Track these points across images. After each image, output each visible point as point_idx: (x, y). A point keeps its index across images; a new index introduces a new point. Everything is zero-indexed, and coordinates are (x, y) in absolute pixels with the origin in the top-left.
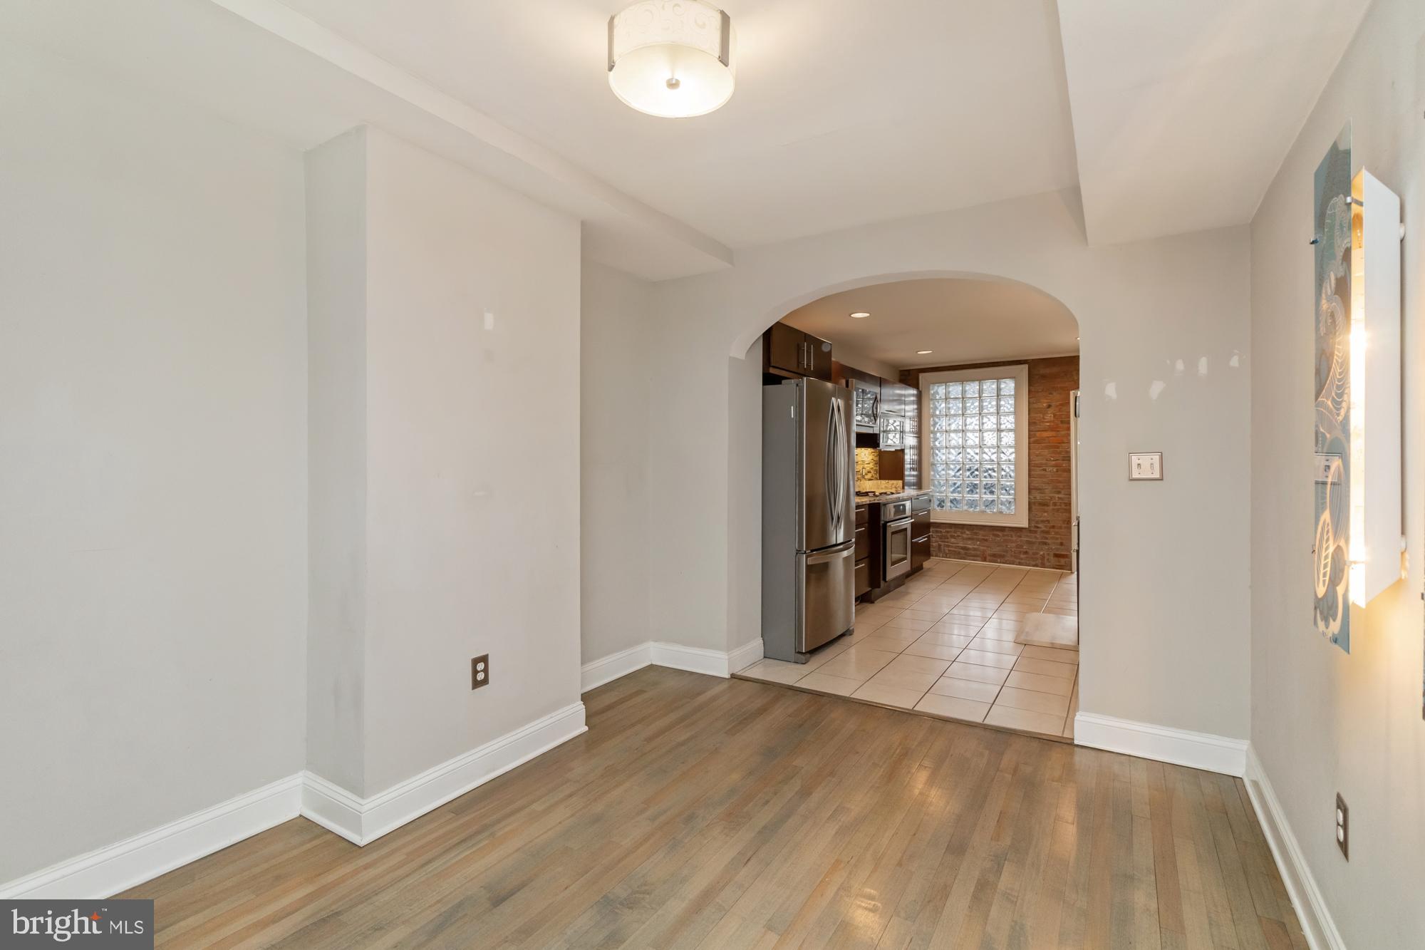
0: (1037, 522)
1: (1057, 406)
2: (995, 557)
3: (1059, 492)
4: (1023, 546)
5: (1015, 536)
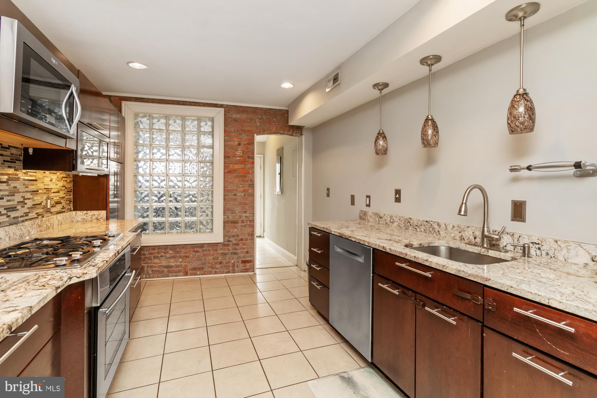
0: (230, 237)
1: (245, 145)
2: (195, 270)
3: (246, 212)
4: (219, 257)
5: (212, 250)
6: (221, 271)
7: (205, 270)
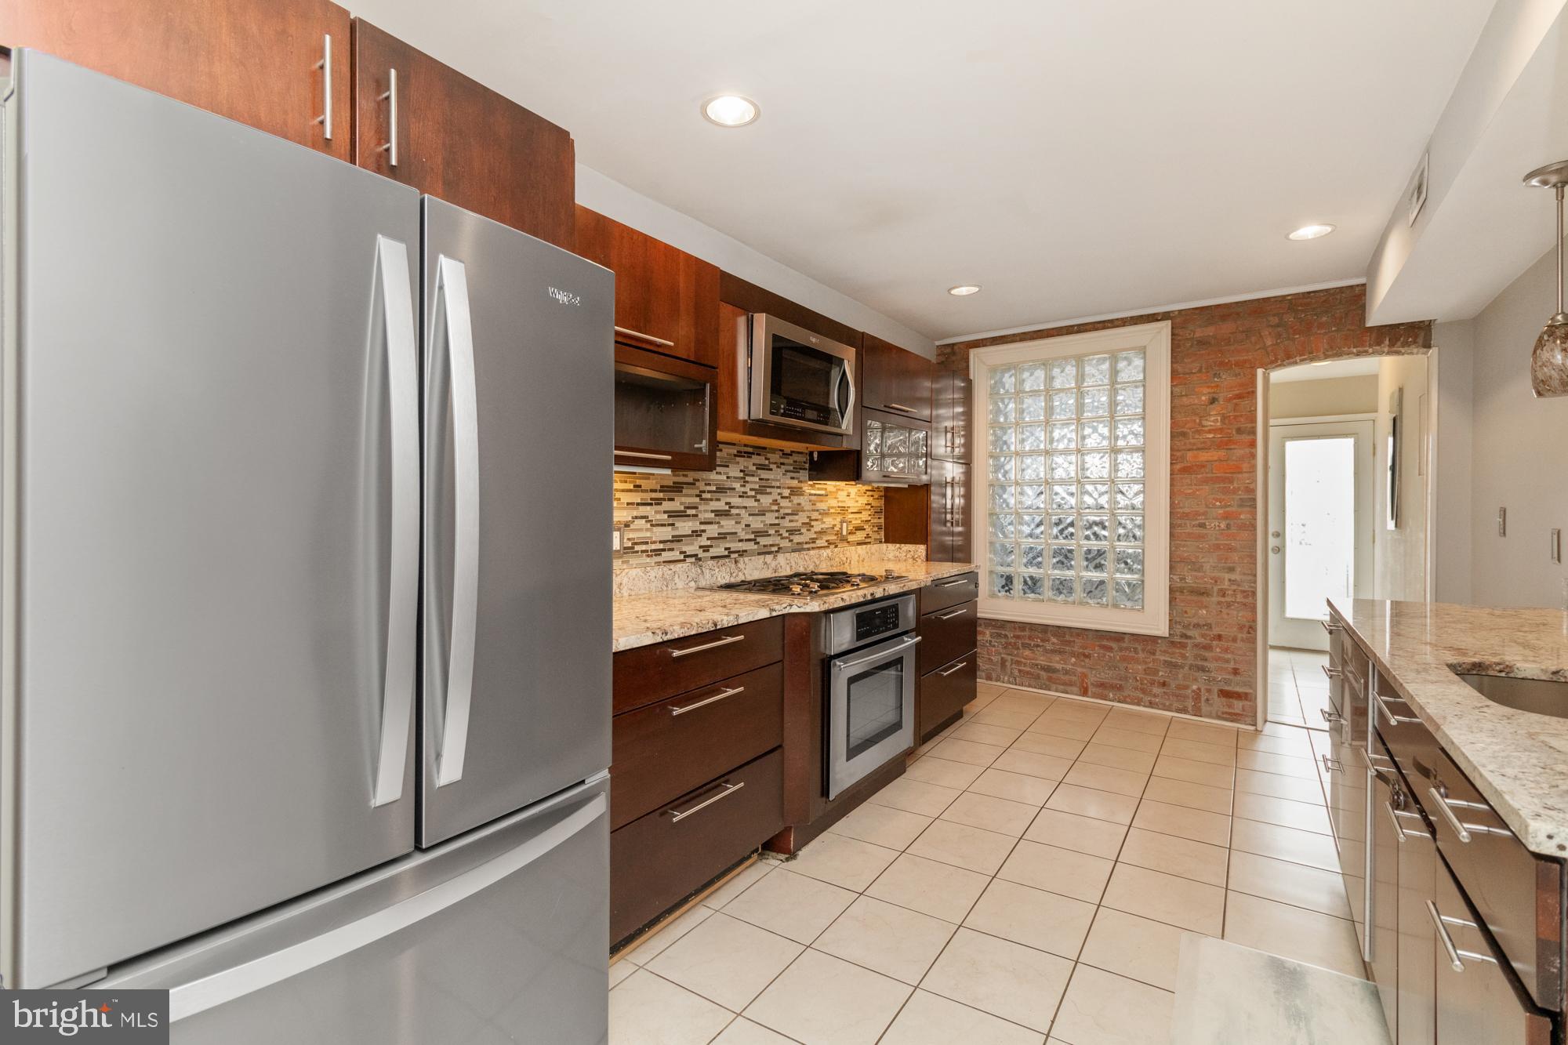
0: (1186, 627)
1: (1230, 400)
2: (1104, 689)
3: (1231, 570)
4: (1158, 671)
5: (1143, 650)
6: (1164, 705)
7: (1126, 693)
